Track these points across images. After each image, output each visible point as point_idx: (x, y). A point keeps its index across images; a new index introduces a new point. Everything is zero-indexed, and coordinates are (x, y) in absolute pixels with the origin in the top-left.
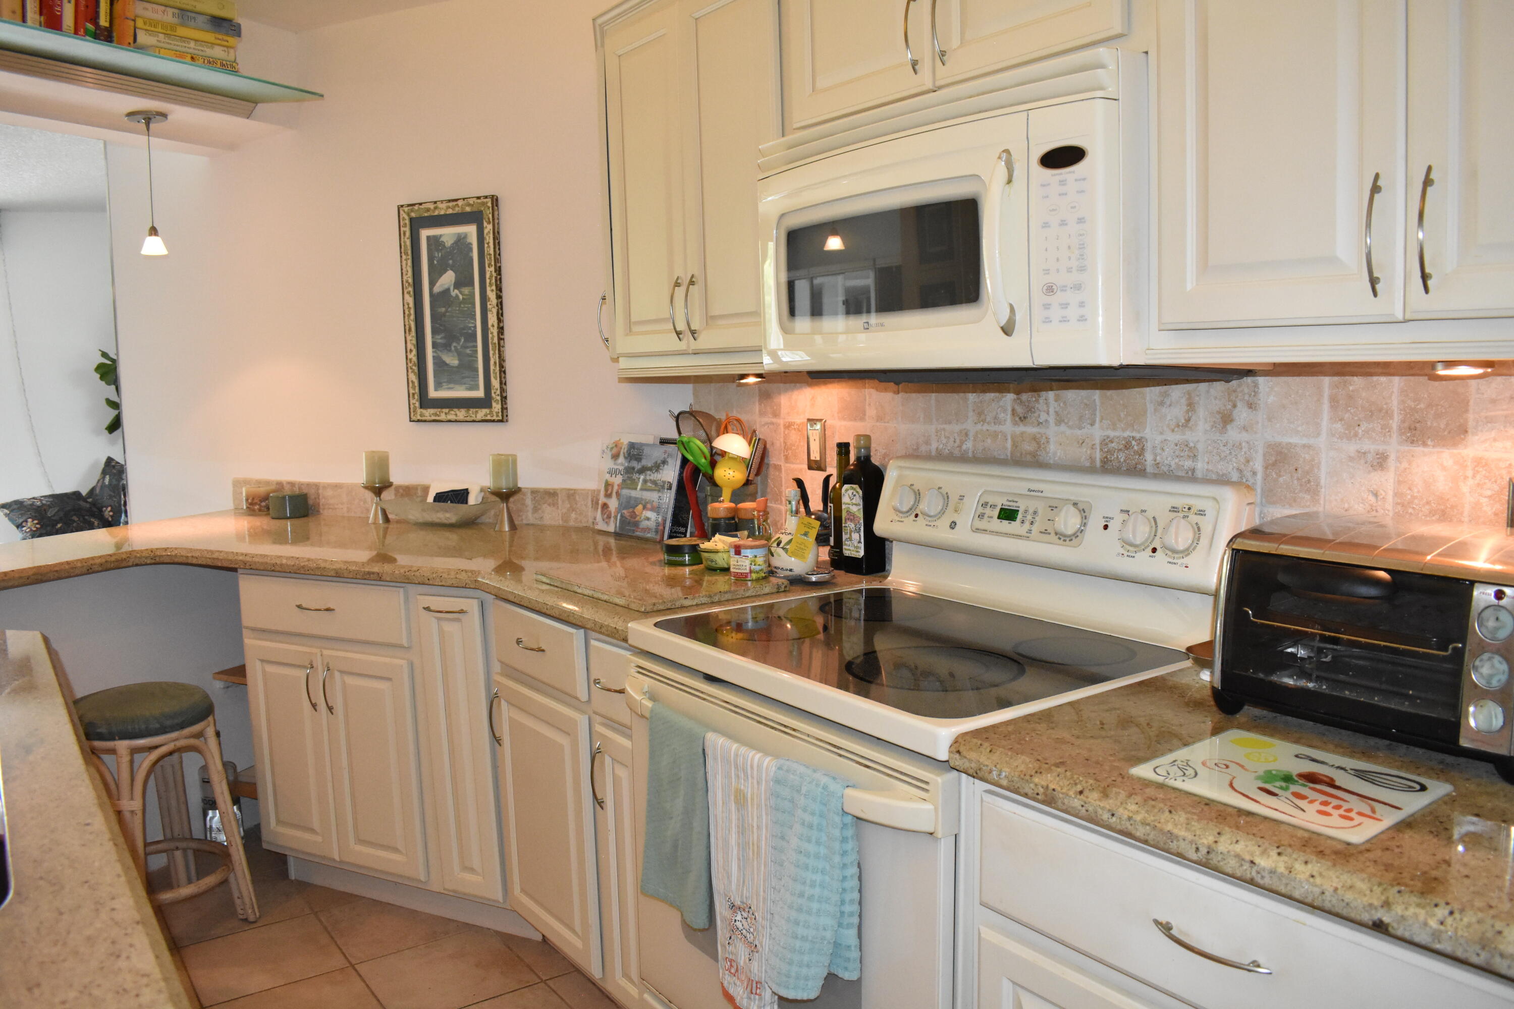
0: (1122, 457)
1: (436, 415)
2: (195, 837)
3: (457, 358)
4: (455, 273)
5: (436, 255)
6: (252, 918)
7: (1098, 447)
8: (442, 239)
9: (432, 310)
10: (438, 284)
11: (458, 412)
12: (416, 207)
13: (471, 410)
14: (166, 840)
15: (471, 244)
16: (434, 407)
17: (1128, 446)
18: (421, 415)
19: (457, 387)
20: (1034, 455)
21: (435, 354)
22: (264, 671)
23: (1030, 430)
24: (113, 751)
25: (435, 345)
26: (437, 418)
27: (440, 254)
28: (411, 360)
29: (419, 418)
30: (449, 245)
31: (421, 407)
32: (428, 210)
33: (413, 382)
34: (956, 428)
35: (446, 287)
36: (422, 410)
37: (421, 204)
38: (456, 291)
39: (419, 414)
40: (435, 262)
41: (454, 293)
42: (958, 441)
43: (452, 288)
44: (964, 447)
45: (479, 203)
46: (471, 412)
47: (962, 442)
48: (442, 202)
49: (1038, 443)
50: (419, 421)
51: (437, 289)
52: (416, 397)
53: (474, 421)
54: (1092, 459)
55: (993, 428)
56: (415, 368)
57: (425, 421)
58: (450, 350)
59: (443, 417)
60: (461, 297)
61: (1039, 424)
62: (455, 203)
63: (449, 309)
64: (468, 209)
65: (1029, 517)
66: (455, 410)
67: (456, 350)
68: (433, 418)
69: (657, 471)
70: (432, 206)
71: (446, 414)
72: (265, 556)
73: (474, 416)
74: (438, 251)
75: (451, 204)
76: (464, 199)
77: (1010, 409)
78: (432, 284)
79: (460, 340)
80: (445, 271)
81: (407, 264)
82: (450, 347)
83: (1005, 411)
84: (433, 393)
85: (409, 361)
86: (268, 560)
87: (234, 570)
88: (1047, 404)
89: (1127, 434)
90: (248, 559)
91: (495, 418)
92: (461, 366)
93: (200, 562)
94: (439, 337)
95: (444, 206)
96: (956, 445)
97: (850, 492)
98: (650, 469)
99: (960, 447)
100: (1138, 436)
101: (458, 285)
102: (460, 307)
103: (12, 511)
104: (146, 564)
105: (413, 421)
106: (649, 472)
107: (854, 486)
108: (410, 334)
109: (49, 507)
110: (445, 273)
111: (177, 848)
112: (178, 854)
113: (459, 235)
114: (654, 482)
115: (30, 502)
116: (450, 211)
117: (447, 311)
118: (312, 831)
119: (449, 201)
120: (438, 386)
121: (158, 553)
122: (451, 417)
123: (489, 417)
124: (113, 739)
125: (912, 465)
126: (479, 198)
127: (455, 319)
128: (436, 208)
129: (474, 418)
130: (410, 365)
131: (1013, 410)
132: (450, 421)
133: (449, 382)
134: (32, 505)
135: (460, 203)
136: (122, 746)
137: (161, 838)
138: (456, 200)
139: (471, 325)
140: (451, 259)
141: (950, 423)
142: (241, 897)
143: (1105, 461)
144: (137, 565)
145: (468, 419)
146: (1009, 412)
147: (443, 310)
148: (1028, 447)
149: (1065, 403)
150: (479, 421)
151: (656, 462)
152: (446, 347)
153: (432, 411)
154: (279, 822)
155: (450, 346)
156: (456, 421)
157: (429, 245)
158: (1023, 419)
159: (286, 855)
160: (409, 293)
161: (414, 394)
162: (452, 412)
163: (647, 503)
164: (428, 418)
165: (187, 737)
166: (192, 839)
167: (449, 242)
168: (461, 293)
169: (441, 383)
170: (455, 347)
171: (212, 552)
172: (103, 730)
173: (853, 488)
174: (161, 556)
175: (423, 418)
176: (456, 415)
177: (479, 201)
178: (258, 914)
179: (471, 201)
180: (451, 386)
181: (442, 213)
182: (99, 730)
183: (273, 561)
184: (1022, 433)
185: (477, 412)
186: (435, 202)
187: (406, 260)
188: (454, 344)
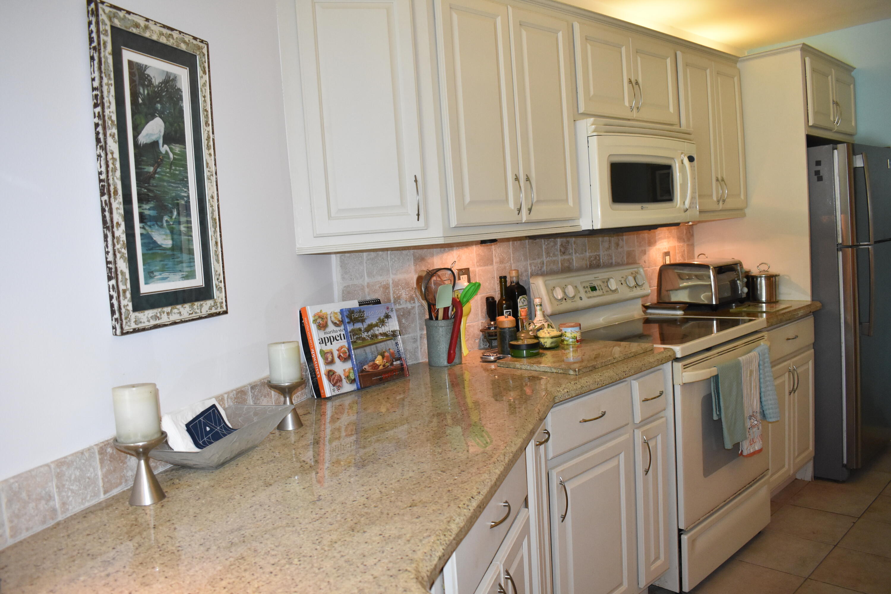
0: (594, 262)
1: (156, 317)
3: (169, 237)
4: (165, 122)
5: (141, 91)
7: (588, 260)
8: (147, 72)
9: (137, 168)
10: (144, 132)
11: (182, 310)
12: (121, 14)
13: (196, 303)
15: (180, 90)
16: (153, 306)
17: (596, 258)
18: (136, 322)
19: (172, 276)
20: (569, 267)
21: (144, 232)
23: (567, 257)
25: (143, 218)
26: (158, 322)
27: (146, 92)
28: (118, 239)
29: (134, 326)
30: (157, 83)
31: (135, 309)
32: (137, 26)
33: (122, 273)
34: (539, 261)
35: (154, 138)
36: (137, 314)
37: (129, 13)
38: (166, 146)
39: (133, 320)
40: (140, 101)
41: (164, 149)
42: (540, 267)
43: (161, 142)
44: (543, 270)
45: (195, 45)
46: (195, 307)
47: (541, 267)
48: (156, 23)
49: (570, 262)
50: (135, 331)
51: (143, 139)
52: (128, 295)
53: (200, 318)
54: (586, 265)
55: (554, 258)
56: (125, 251)
57: (144, 330)
58: (161, 226)
59: (165, 319)
60: (171, 155)
61: (570, 254)
62: (169, 32)
63: (159, 170)
64: (183, 47)
65: (600, 288)
66: (179, 307)
67: (169, 225)
68: (153, 323)
69: (383, 325)
70: (142, 23)
71: (168, 314)
73: (199, 311)
74: (144, 86)
75: (165, 31)
76: (180, 32)
77: (559, 249)
78: (137, 130)
79: (172, 212)
80: (153, 117)
81: (109, 92)
82: (162, 221)
83: (557, 250)
84: (145, 289)
85: (115, 241)
88: (572, 246)
89: (595, 253)
91: (219, 310)
92: (173, 249)
94: (147, 207)
95: (157, 29)
96: (539, 269)
97: (522, 300)
98: (376, 325)
99: (541, 270)
100: (598, 254)
101: (168, 139)
102: (170, 168)
105: (128, 333)
106: (376, 328)
107: (524, 296)
108: (115, 199)
110: (153, 119)
113: (168, 74)
114: (385, 334)
116: (163, 40)
117: (155, 172)
119: (164, 26)
120: (150, 276)
122: (175, 317)
123: (214, 311)
125: (567, 276)
126: (195, 38)
127: (165, 184)
128: (147, 27)
129: (200, 314)
130: (118, 247)
131: (560, 250)
132: (175, 323)
133: (163, 270)
135: (175, 34)
138: (172, 29)
139: (183, 194)
140: (158, 102)
141: (535, 259)
143: (590, 265)
145: (194, 316)
146: (559, 251)
147: (151, 169)
148: (566, 264)
149: (577, 244)
150: (206, 317)
151: (380, 319)
152: (157, 220)
153: (150, 313)
155: (161, 219)
156: (182, 322)
157: (131, 74)
158: (564, 253)
160: (113, 136)
161: (124, 291)
162: (175, 311)
163: (384, 352)
164: (147, 324)
167: (157, 80)
168: (171, 149)
169: (152, 272)
170: (167, 221)
173: (523, 297)
175: (141, 326)
176: (180, 313)
177: (195, 42)
179: (187, 38)
180: (165, 275)
181: (155, 38)
184: (564, 259)
185: (201, 306)
186: (147, 20)
187: (108, 85)
188: (166, 218)
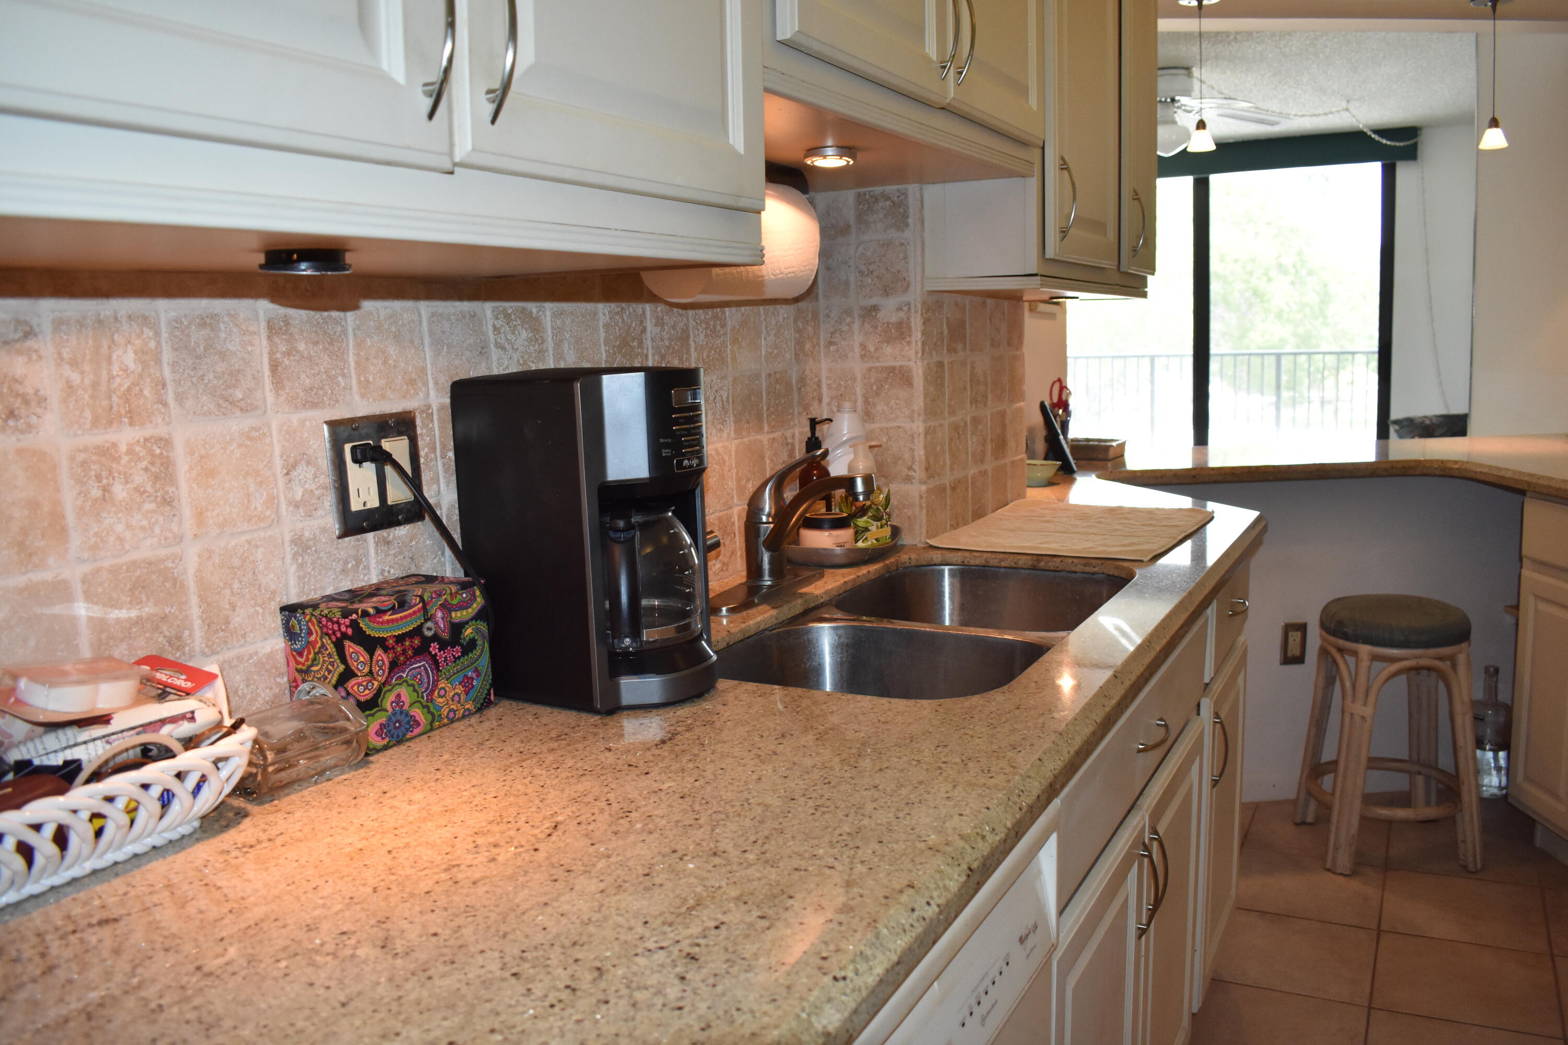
2: (1440, 767)
6: (1471, 867)
14: (1410, 761)
22: (1536, 610)
24: (1355, 653)
72: (1552, 479)
86: (1552, 484)
87: (1522, 493)
90: (1534, 480)
93: (1487, 479)
103: (1401, 428)
104: (1435, 475)
109: (1438, 426)
111: (1419, 773)
112: (1420, 780)
115: (1419, 420)
118: (1556, 796)
121: (1449, 465)
124: (1357, 641)
134: (1422, 423)
136: (1365, 650)
137: (1406, 757)
142: (1464, 842)
144: (1424, 475)
154: (1527, 778)
159: (1534, 821)
165: (1430, 657)
166: (1437, 769)
171: (1500, 469)
172: (1349, 630)
174: (1451, 469)
178: (1479, 866)
182: (1345, 630)
183: (1558, 486)
